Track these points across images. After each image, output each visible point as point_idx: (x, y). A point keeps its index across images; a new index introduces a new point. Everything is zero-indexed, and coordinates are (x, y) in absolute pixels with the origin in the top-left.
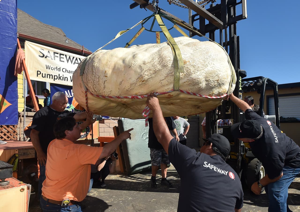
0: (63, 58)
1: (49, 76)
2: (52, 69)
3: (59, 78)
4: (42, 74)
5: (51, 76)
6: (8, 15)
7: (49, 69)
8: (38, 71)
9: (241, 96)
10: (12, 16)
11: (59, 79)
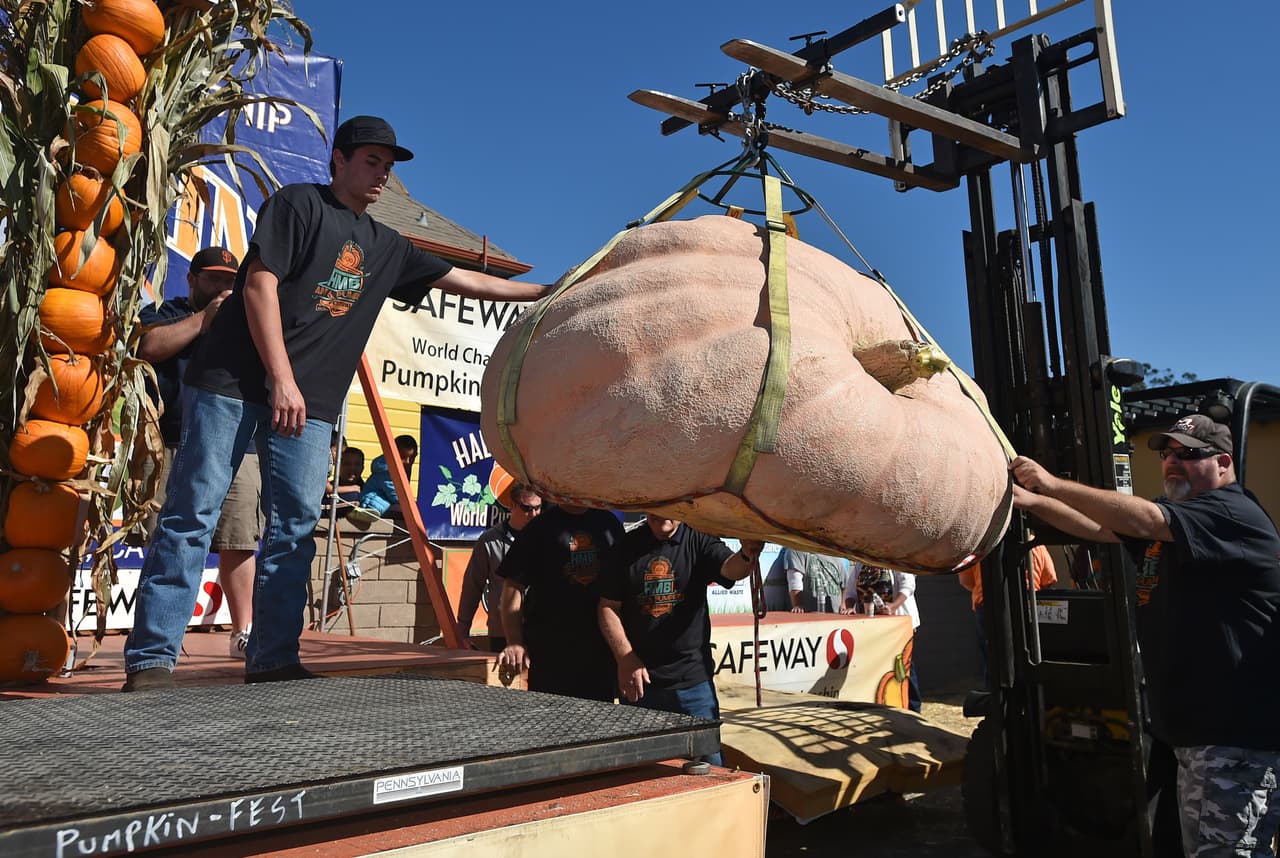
0: (471, 309)
1: (419, 377)
2: (432, 352)
3: (454, 385)
4: (400, 371)
5: (427, 378)
6: (308, 168)
7: (422, 352)
8: (386, 362)
9: (1126, 467)
10: (320, 169)
11: (452, 391)
